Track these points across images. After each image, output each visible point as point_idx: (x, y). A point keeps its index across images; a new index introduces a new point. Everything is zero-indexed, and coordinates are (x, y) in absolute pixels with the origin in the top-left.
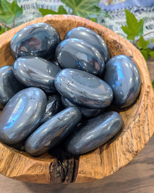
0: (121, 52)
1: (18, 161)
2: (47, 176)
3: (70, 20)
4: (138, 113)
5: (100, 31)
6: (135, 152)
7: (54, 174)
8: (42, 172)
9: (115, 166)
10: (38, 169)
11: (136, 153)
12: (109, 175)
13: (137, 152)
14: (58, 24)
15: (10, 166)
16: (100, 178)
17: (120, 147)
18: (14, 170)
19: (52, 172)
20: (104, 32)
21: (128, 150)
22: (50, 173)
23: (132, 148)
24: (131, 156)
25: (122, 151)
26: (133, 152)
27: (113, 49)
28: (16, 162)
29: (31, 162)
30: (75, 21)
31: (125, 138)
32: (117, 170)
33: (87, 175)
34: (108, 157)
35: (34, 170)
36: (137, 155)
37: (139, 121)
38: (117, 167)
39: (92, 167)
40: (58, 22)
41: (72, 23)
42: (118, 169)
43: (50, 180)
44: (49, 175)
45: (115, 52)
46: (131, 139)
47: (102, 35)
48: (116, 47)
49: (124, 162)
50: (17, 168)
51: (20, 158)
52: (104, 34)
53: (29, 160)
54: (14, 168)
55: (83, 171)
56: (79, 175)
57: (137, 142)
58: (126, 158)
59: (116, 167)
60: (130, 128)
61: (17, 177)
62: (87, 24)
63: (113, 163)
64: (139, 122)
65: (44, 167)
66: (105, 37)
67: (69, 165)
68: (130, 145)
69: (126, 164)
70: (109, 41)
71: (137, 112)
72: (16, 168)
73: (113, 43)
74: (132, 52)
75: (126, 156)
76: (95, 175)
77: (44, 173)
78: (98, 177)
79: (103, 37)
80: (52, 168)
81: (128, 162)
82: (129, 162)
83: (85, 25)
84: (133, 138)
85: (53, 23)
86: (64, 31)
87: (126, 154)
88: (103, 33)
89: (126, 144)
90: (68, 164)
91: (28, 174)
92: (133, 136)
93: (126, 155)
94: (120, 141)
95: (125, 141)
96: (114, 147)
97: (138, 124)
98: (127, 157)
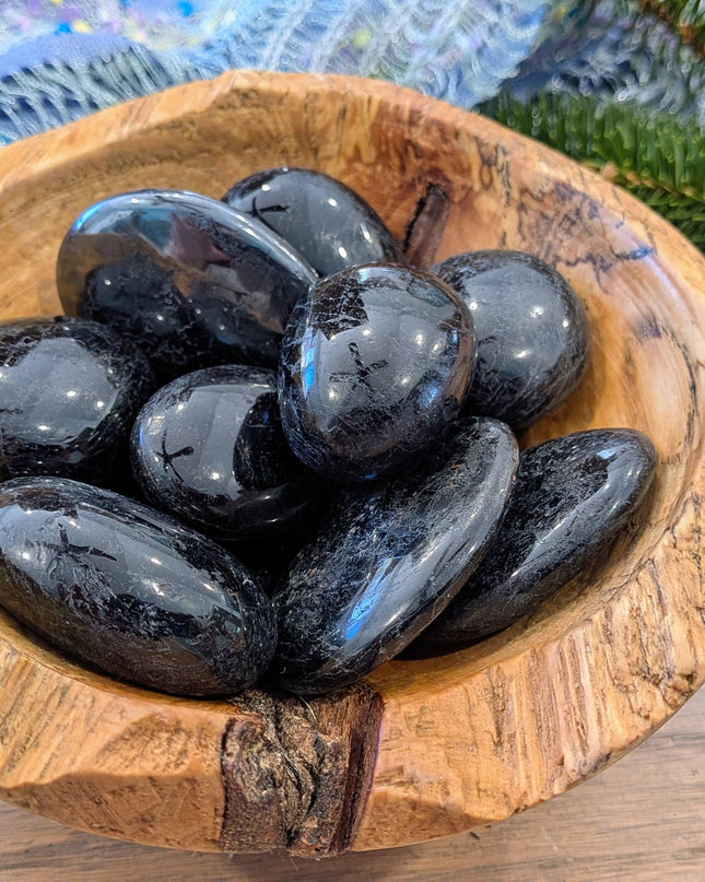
0: (591, 234)
1: (49, 710)
2: (204, 789)
3: (343, 92)
4: (688, 494)
5: (487, 144)
6: (683, 676)
7: (243, 781)
8: (177, 765)
9: (573, 749)
10: (157, 751)
11: (686, 683)
12: (543, 797)
13: (690, 677)
14: (282, 108)
15: (7, 730)
16: (492, 817)
17: (601, 654)
18: (27, 753)
19: (234, 766)
20: (507, 149)
21: (646, 669)
22: (223, 771)
23: (662, 656)
24: (659, 697)
25: (610, 674)
26: (670, 677)
27: (554, 226)
28: (39, 716)
29: (121, 712)
30: (366, 96)
31: (627, 612)
32: (585, 770)
33: (420, 793)
34: (533, 711)
35: (137, 756)
36: (691, 692)
37: (698, 531)
38: (584, 751)
39: (452, 758)
40: (285, 101)
41: (354, 105)
42: (588, 762)
43: (219, 820)
44: (218, 784)
45: (561, 241)
46: (658, 613)
47: (496, 163)
48: (566, 217)
49: (623, 726)
50: (43, 743)
51: (63, 695)
52: (508, 158)
53: (110, 704)
54: (30, 742)
55: (401, 770)
56: (378, 789)
57: (690, 631)
58: (631, 708)
59: (580, 753)
60: (649, 566)
61: (42, 786)
62: (424, 112)
63: (564, 733)
64: (696, 535)
65: (194, 739)
66: (511, 169)
67: (326, 761)
68: (653, 643)
69: (633, 737)
70: (531, 188)
71: (683, 493)
72: (37, 745)
73: (554, 196)
74: (650, 230)
75: (632, 699)
76: (465, 798)
77: (189, 770)
78: (485, 809)
79: (504, 172)
80: (234, 746)
81: (644, 726)
82: (648, 725)
83: (416, 118)
84: (670, 608)
85: (257, 106)
86: (313, 146)
87: (631, 688)
88: (505, 153)
89: (630, 637)
90: (318, 755)
91: (104, 769)
92: (668, 601)
93: (636, 691)
94: (600, 628)
95: (626, 628)
96: (567, 657)
97: (692, 544)
98: (640, 705)
